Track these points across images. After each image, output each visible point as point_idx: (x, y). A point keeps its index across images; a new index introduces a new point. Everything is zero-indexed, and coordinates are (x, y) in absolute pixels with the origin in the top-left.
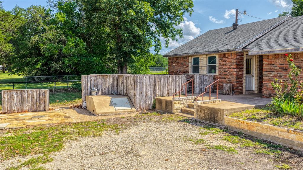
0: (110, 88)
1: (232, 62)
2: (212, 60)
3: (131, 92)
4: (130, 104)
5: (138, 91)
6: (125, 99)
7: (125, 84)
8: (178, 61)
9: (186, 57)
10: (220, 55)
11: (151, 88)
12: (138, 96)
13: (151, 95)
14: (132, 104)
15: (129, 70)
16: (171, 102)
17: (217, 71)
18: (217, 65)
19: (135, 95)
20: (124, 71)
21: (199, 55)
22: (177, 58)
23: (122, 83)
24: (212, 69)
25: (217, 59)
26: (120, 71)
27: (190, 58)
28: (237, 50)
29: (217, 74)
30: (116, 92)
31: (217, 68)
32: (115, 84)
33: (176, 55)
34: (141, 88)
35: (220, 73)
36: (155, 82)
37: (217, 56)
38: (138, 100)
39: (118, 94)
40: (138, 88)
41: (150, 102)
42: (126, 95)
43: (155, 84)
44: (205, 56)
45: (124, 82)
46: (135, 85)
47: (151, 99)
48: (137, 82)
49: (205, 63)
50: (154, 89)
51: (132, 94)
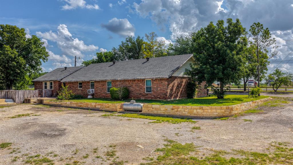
0: (4, 96)
1: (57, 84)
2: (51, 83)
3: (14, 97)
4: (13, 101)
5: (17, 96)
6: (11, 100)
7: (11, 94)
8: (39, 84)
9: (42, 82)
10: (54, 82)
11: (22, 95)
12: (17, 98)
13: (22, 98)
14: (14, 101)
15: (13, 88)
16: (30, 99)
17: (53, 88)
18: (53, 86)
19: (16, 98)
20: (10, 88)
21: (47, 81)
22: (38, 82)
23: (10, 94)
24: (51, 87)
25: (53, 83)
26: (8, 89)
27: (43, 83)
28: (58, 80)
29: (53, 89)
30: (7, 97)
31: (53, 87)
32: (6, 94)
33: (37, 81)
34: (18, 95)
35: (54, 89)
36: (24, 93)
37: (53, 82)
38: (17, 100)
39: (8, 98)
40: (17, 95)
41: (22, 100)
42: (12, 98)
43: (24, 94)
44: (49, 82)
45: (11, 93)
46: (15, 94)
47: (22, 99)
48: (16, 93)
49: (49, 85)
50: (24, 96)
51: (14, 98)
